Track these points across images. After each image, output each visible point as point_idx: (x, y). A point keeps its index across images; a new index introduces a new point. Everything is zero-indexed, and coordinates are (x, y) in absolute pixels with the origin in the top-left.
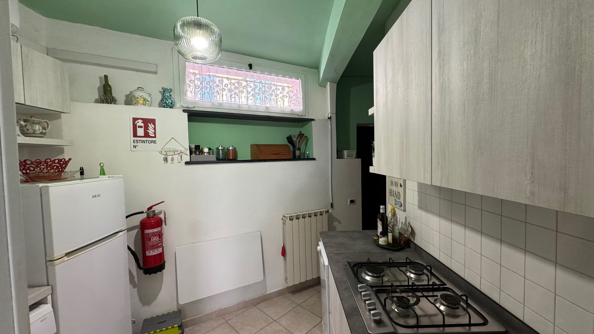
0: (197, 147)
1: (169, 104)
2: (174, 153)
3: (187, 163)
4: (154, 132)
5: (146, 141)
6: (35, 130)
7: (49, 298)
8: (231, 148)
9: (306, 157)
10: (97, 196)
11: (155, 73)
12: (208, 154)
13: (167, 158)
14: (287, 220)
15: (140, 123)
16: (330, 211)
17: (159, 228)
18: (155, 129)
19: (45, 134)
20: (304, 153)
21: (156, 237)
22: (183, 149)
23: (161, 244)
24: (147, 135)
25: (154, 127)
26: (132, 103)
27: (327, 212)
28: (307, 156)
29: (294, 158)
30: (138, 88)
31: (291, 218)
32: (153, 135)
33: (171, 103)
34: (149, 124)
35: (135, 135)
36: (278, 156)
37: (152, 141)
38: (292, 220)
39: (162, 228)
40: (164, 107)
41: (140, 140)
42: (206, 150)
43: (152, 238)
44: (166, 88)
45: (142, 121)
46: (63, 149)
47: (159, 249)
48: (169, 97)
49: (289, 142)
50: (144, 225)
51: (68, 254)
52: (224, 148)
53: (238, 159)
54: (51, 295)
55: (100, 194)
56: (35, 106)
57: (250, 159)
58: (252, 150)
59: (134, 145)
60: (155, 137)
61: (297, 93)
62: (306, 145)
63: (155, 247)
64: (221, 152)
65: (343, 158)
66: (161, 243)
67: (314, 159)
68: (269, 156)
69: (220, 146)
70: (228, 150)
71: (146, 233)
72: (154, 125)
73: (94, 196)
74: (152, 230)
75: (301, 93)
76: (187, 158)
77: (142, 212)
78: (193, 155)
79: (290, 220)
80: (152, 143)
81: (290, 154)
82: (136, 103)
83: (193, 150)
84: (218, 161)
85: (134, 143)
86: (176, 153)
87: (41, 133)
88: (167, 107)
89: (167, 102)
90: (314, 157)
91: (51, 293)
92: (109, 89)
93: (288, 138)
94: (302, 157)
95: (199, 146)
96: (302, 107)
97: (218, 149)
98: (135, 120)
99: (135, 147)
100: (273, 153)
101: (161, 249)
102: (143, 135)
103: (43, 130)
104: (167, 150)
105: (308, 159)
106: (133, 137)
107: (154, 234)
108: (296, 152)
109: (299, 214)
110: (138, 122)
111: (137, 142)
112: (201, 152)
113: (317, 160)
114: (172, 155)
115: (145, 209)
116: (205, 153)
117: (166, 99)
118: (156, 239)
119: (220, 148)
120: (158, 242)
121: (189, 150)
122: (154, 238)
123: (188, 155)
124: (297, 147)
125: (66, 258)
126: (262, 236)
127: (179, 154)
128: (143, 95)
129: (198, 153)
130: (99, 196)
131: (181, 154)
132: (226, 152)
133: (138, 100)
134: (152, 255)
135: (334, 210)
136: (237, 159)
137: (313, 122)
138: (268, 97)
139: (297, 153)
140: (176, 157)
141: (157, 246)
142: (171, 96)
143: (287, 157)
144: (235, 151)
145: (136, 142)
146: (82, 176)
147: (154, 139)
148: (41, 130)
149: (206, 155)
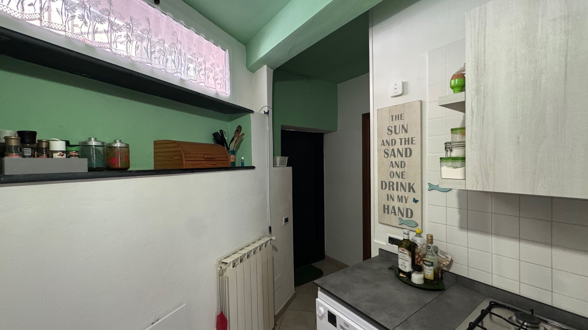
0: (28, 137)
8: (117, 145)
12: (65, 155)
14: (228, 268)
16: (273, 238)
27: (271, 240)
36: (213, 163)
42: (58, 146)
49: (217, 141)
52: (102, 143)
61: (224, 69)
67: (253, 168)
69: (90, 139)
70: (111, 148)
79: (234, 266)
81: (228, 160)
83: (13, 143)
84: (91, 173)
90: (253, 165)
93: (215, 135)
95: (33, 134)
96: (230, 93)
97: (86, 144)
105: (243, 167)
112: (43, 150)
113: (257, 169)
116: (55, 152)
119: (92, 143)
124: (232, 149)
129: (28, 151)
132: (107, 152)
135: (273, 233)
136: (129, 168)
137: (251, 114)
143: (224, 164)
144: (127, 152)
149: (60, 157)
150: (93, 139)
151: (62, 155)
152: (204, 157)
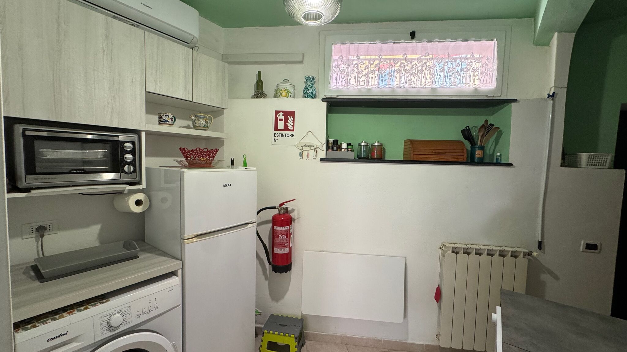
0: (336, 142)
1: (310, 94)
2: (310, 148)
3: (322, 160)
4: (292, 125)
5: (285, 135)
6: (200, 124)
7: (180, 272)
8: (376, 144)
9: (495, 161)
10: (227, 185)
11: (301, 62)
12: (346, 150)
13: (302, 153)
14: (448, 252)
15: (281, 116)
16: (535, 254)
17: (287, 227)
18: (293, 122)
19: (207, 127)
20: (492, 155)
21: (283, 235)
22: (319, 144)
23: (288, 244)
24: (286, 128)
25: (293, 120)
26: (277, 96)
27: (530, 254)
28: (497, 159)
29: (471, 161)
30: (284, 80)
31: (454, 250)
32: (292, 129)
33: (312, 93)
34: (289, 117)
35: (276, 129)
36: (443, 157)
37: (291, 135)
38: (457, 253)
39: (290, 228)
40: (305, 98)
41: (280, 134)
42: (344, 146)
43: (279, 236)
44: (308, 76)
45: (283, 114)
46: (223, 141)
47: (285, 249)
48: (310, 86)
49: (466, 137)
50: (275, 221)
51: (198, 236)
52: (368, 143)
53: (386, 159)
54: (181, 270)
55: (230, 184)
56: (200, 103)
57: (402, 159)
58: (406, 147)
59: (274, 139)
60: (293, 130)
61: (488, 61)
62: (497, 141)
63: (282, 246)
64: (363, 149)
65: (577, 167)
66: (288, 242)
67: (510, 165)
68: (429, 156)
69: (362, 142)
70: (372, 145)
71: (275, 230)
72: (294, 117)
73: (225, 185)
74: (280, 227)
75: (496, 61)
76: (323, 154)
77: (274, 208)
78: (330, 151)
79: (453, 252)
80: (291, 136)
81: (464, 155)
82: (280, 96)
83: (330, 145)
84: (360, 160)
85: (275, 136)
86: (312, 148)
87: (204, 126)
88: (308, 98)
89: (308, 91)
90: (510, 162)
91: (182, 268)
92: (260, 84)
93: (463, 132)
94: (487, 161)
95: (337, 141)
96: (495, 84)
97: (360, 145)
98: (277, 112)
99: (275, 140)
100: (434, 152)
101: (288, 249)
102: (283, 129)
103: (206, 124)
104: (303, 145)
105: (498, 164)
106: (275, 130)
107: (282, 233)
108: (475, 153)
109: (470, 246)
110: (280, 115)
111: (278, 136)
112: (339, 148)
113: (515, 167)
114: (308, 150)
115: (277, 205)
116: (343, 148)
117: (307, 88)
118: (283, 238)
119: (363, 144)
120: (285, 241)
121: (325, 145)
122: (281, 236)
123: (324, 151)
124: (479, 144)
125: (195, 239)
126: (407, 263)
127: (314, 149)
128: (286, 86)
129: (335, 149)
130: (230, 185)
131: (317, 149)
132: (370, 148)
133: (281, 92)
134: (279, 253)
135: (544, 253)
136: (385, 157)
137: (513, 105)
138: (436, 74)
139: (477, 153)
140: (312, 153)
141: (284, 245)
142: (314, 85)
144: (382, 148)
145: (276, 135)
146: (233, 166)
147: (292, 133)
148: (204, 124)
149: (344, 151)
150: (363, 141)
151: (345, 150)
152: (432, 152)
